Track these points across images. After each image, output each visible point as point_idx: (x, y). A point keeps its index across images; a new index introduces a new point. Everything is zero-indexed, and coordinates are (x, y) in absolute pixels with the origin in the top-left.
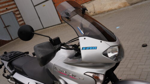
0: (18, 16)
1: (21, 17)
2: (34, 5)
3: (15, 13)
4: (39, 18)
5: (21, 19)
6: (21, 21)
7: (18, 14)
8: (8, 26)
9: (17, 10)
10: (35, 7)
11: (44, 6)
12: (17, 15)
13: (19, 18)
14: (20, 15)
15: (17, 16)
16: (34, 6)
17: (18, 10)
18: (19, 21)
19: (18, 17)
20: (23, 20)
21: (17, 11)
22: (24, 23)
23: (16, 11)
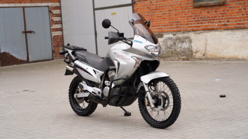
0: (56, 18)
1: (61, 22)
2: (95, 7)
3: (52, 11)
4: (96, 34)
5: (58, 26)
6: (57, 30)
7: (57, 15)
8: (30, 32)
9: (57, 7)
10: (96, 11)
11: (115, 14)
12: (54, 16)
13: (57, 23)
14: (59, 18)
15: (53, 18)
16: (95, 9)
17: (59, 8)
18: (54, 29)
19: (55, 20)
20: (61, 30)
21: (57, 9)
22: (63, 35)
23: (55, 7)
